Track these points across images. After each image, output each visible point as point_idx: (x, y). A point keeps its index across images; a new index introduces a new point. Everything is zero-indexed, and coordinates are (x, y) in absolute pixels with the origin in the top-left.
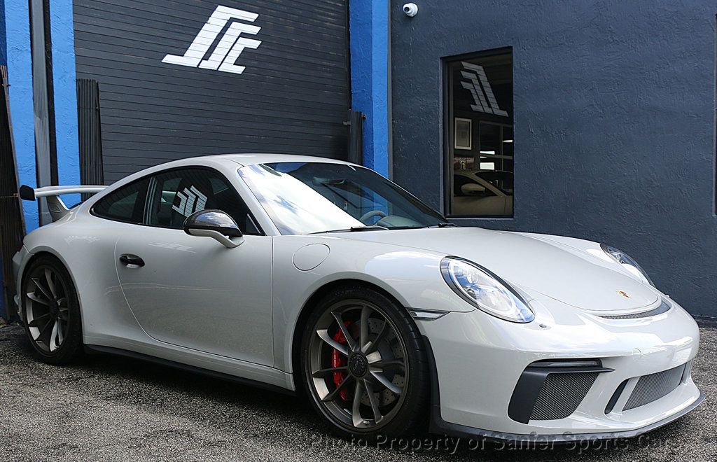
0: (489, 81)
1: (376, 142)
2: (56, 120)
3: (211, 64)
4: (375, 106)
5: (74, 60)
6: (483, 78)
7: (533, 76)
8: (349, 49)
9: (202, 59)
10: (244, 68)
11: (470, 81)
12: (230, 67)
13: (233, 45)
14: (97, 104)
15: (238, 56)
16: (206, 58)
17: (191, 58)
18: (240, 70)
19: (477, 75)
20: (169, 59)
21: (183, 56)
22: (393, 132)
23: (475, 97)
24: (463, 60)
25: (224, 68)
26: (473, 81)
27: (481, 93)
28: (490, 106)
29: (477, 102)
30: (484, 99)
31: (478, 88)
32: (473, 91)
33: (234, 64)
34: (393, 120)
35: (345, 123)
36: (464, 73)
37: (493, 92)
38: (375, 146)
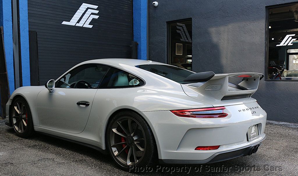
0: (187, 30)
1: (142, 53)
2: (21, 45)
3: (80, 25)
4: (142, 40)
5: (28, 24)
6: (185, 29)
7: (199, 29)
8: (133, 18)
9: (77, 23)
10: (93, 26)
11: (180, 30)
12: (87, 26)
13: (89, 18)
14: (37, 39)
15: (90, 21)
16: (78, 22)
17: (73, 22)
18: (91, 26)
19: (183, 28)
20: (64, 23)
21: (69, 22)
22: (149, 49)
23: (182, 36)
24: (177, 22)
25: (85, 26)
26: (181, 30)
27: (184, 34)
28: (188, 39)
29: (183, 38)
30: (185, 37)
31: (183, 32)
32: (181, 34)
33: (89, 24)
34: (149, 45)
35: (130, 46)
36: (177, 27)
37: (189, 34)
38: (142, 54)
